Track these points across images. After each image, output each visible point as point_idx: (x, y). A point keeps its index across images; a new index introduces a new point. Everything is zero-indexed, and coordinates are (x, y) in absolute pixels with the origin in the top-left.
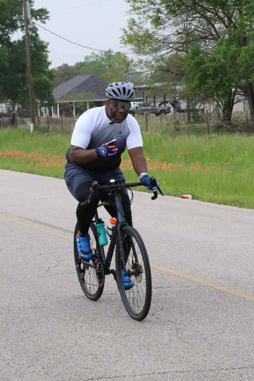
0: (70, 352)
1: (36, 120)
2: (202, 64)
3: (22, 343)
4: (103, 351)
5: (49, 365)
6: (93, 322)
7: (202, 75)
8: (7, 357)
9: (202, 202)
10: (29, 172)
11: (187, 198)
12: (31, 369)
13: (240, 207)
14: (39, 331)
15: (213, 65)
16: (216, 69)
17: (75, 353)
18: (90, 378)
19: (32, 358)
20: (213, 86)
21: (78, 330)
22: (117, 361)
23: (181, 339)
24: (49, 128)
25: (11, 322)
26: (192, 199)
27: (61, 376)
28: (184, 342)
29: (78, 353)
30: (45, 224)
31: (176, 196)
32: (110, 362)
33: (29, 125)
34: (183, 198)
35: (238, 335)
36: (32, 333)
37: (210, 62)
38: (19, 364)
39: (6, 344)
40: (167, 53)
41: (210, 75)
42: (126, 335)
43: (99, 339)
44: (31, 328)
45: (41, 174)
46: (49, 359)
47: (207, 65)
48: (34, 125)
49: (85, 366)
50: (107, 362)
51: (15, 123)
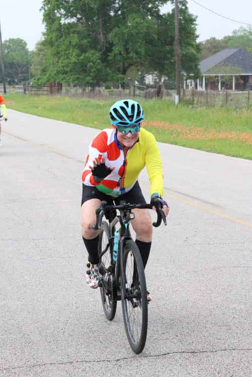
0: (204, 322)
1: (182, 94)
4: (237, 323)
5: (183, 333)
6: (228, 293)
10: (172, 143)
12: (165, 336)
14: (174, 299)
17: (209, 322)
18: (223, 348)
19: (166, 325)
21: (213, 300)
24: (193, 100)
27: (194, 345)
29: (212, 323)
30: (184, 194)
32: (243, 334)
33: (175, 97)
36: (167, 300)
38: (153, 330)
43: (234, 311)
44: (167, 296)
45: (183, 146)
46: (183, 328)
48: (179, 97)
49: (219, 337)
50: (241, 334)
51: (160, 95)
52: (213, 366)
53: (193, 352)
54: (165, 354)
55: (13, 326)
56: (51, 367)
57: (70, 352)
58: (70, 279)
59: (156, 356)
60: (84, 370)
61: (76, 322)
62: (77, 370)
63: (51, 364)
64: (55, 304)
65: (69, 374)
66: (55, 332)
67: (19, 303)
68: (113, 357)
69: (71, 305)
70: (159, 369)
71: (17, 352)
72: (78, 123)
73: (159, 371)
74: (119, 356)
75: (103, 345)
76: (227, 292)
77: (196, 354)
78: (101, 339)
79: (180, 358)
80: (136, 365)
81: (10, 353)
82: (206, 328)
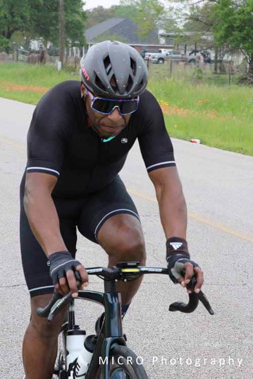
2: (229, 16)
7: (229, 27)
9: (208, 147)
11: (195, 142)
13: (243, 154)
15: (241, 17)
16: (244, 21)
20: (239, 38)
23: (155, 258)
24: (76, 67)
25: (7, 233)
26: (201, 143)
28: (158, 261)
31: (185, 140)
33: (57, 65)
34: (191, 142)
35: (207, 259)
37: (239, 14)
40: (198, 2)
41: (238, 27)
47: (236, 16)
48: (62, 64)
51: (43, 61)
59: (7, 287)
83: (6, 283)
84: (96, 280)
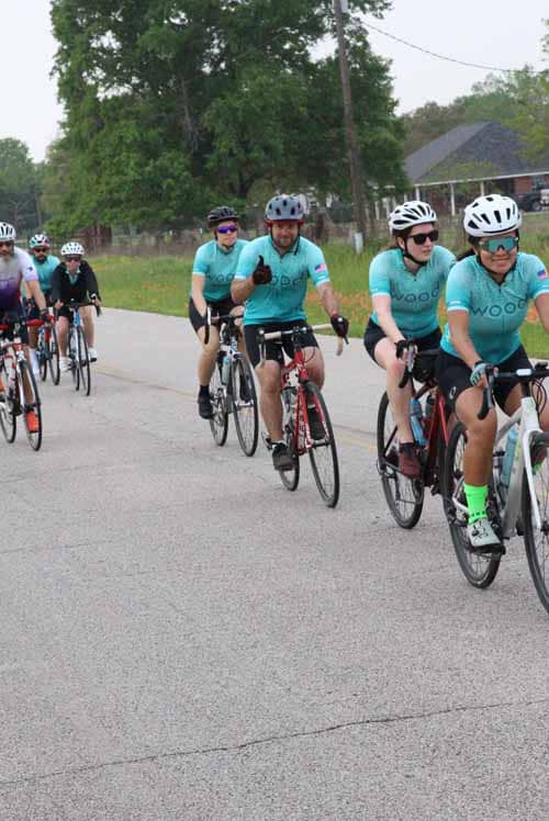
0: (407, 666)
1: (368, 230)
3: (316, 654)
4: (472, 662)
5: (367, 689)
6: (458, 612)
8: (287, 678)
12: (332, 698)
17: (418, 666)
18: (443, 707)
19: (335, 678)
21: (427, 627)
22: (497, 679)
27: (389, 703)
29: (423, 667)
32: (483, 682)
33: (354, 240)
36: (337, 634)
38: (309, 689)
39: (286, 655)
42: (520, 635)
43: (466, 642)
46: (367, 680)
48: (364, 238)
49: (436, 689)
50: (478, 681)
51: (322, 236)
52: (423, 741)
53: (387, 720)
54: (332, 729)
55: (36, 705)
56: (116, 769)
57: (151, 741)
58: (144, 613)
59: (315, 733)
60: (177, 769)
61: (160, 687)
62: (164, 769)
63: (114, 763)
64: (117, 661)
65: (150, 778)
66: (120, 708)
67: (45, 664)
68: (232, 741)
69: (148, 659)
70: (321, 754)
71: (47, 750)
72: (149, 310)
73: (321, 758)
74: (246, 739)
75: (213, 723)
76: (455, 610)
77: (391, 723)
78: (209, 713)
79: (361, 733)
80: (277, 751)
81: (34, 752)
82: (411, 676)
83: (311, 725)
84: (504, 698)
